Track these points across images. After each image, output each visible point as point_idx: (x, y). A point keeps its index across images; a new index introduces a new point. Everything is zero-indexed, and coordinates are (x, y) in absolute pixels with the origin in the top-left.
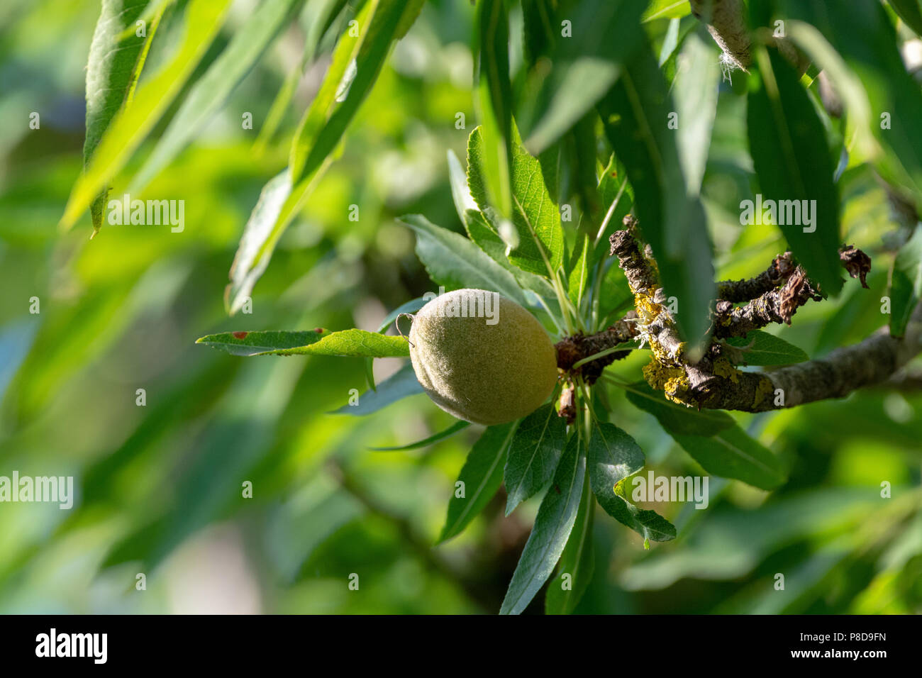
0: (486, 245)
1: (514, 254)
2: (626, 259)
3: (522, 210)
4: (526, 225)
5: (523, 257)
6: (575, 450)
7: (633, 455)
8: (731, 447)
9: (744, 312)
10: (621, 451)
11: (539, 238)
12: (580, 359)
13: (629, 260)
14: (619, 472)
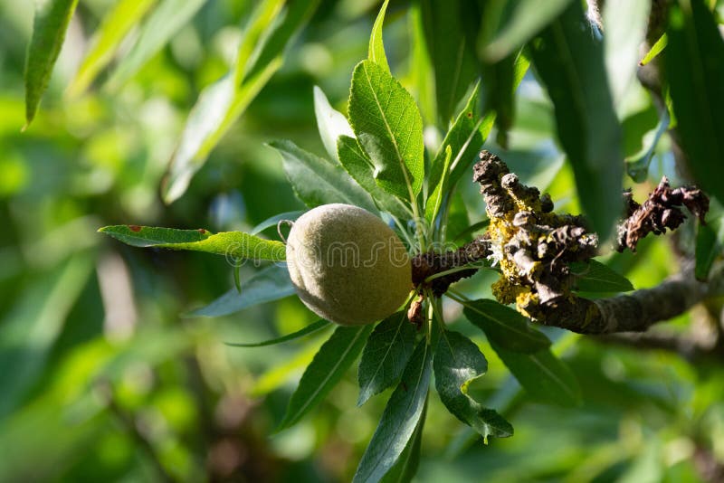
0: (353, 169)
1: (381, 176)
2: (488, 186)
3: (393, 138)
4: (395, 151)
5: (389, 180)
6: (423, 354)
7: (476, 361)
8: (543, 367)
9: (590, 240)
10: (465, 356)
11: (405, 165)
12: (430, 275)
13: (491, 187)
14: (463, 375)
